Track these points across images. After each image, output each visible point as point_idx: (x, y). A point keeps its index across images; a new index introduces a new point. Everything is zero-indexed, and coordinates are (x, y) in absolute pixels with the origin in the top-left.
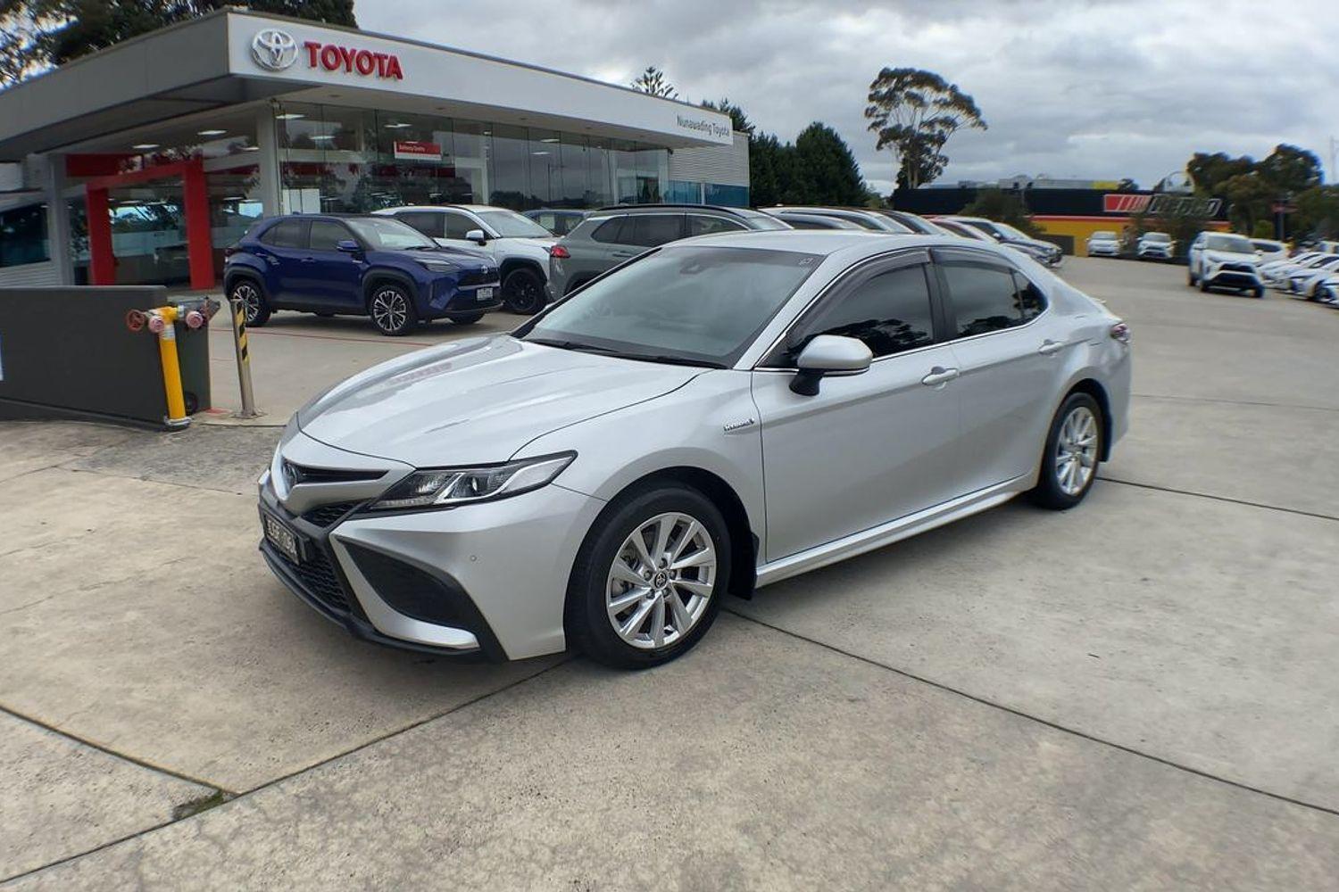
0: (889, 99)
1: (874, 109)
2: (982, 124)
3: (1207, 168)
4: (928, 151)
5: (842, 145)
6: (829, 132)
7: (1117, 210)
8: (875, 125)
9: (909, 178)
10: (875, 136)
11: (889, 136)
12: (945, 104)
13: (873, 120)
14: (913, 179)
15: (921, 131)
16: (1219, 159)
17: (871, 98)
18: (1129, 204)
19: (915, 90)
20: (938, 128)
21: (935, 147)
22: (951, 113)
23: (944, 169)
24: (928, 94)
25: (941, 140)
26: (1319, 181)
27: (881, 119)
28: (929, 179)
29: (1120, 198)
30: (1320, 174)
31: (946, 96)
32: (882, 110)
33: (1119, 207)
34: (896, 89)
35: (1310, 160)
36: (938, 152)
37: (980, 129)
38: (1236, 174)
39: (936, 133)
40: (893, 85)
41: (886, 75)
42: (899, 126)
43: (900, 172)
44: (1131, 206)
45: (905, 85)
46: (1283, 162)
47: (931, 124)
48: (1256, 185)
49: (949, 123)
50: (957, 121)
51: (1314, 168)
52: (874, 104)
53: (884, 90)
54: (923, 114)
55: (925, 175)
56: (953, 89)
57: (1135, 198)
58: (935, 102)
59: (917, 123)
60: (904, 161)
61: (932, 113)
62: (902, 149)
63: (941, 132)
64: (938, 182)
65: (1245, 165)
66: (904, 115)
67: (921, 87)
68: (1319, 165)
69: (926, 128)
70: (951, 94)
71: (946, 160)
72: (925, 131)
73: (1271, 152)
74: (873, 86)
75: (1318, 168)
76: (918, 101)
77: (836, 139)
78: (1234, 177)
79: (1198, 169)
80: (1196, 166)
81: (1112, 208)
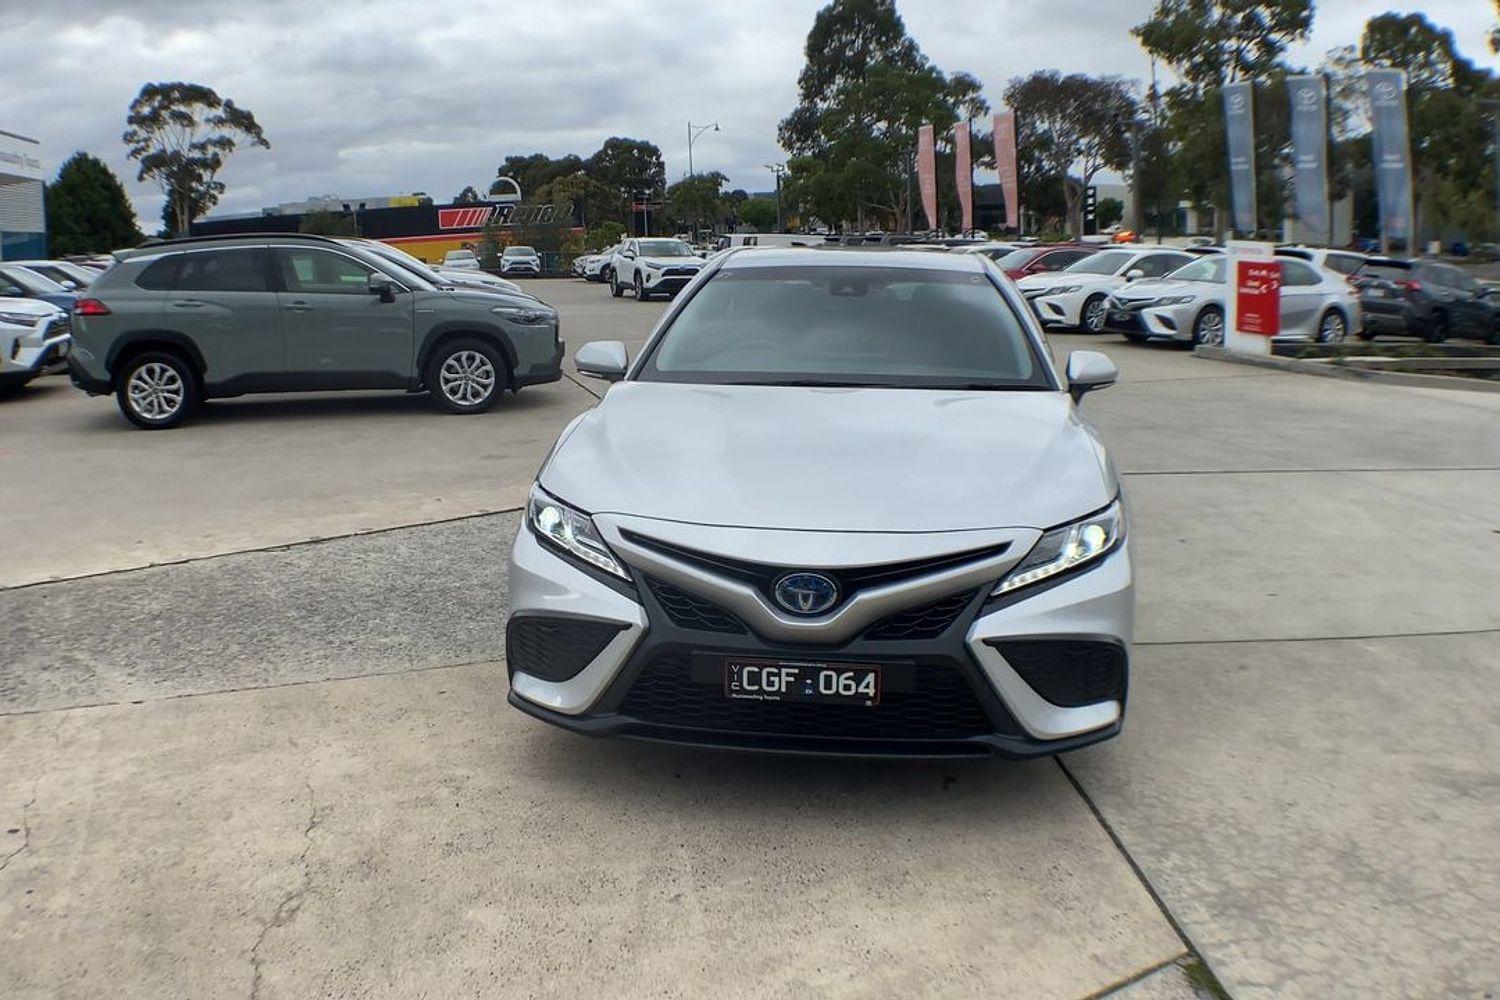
0: (153, 120)
1: (135, 133)
2: (264, 143)
3: (525, 172)
4: (199, 178)
5: (111, 177)
6: (96, 162)
7: (454, 227)
8: (135, 153)
9: (178, 212)
10: (136, 165)
11: (154, 163)
12: (220, 121)
13: (133, 146)
14: (183, 213)
15: (191, 155)
16: (538, 161)
17: (131, 121)
18: (468, 219)
19: (182, 108)
20: (211, 150)
21: (208, 173)
22: (227, 131)
23: (220, 196)
24: (199, 111)
25: (214, 164)
26: (659, 173)
27: (142, 144)
28: (203, 210)
29: (458, 213)
30: (661, 165)
31: (220, 112)
32: (142, 133)
33: (457, 222)
34: (162, 107)
35: (649, 151)
36: (212, 177)
37: (263, 148)
38: (560, 175)
39: (209, 156)
40: (156, 104)
41: (149, 92)
42: (164, 151)
43: (167, 206)
44: (471, 219)
45: (172, 102)
46: (614, 157)
47: (202, 147)
48: (586, 187)
49: (225, 143)
50: (235, 140)
51: (654, 159)
52: (135, 127)
53: (146, 110)
54: (192, 134)
55: (196, 208)
56: (229, 104)
57: (475, 211)
58: (208, 120)
59: (186, 147)
60: (171, 193)
61: (204, 132)
62: (168, 177)
63: (216, 154)
64: (213, 213)
65: (571, 164)
66: (170, 138)
67: (190, 105)
68: (660, 155)
69: (197, 151)
70: (225, 111)
71: (221, 187)
72: (196, 154)
73: (601, 147)
74: (133, 107)
75: (658, 158)
76: (186, 120)
77: (104, 171)
78: (559, 179)
79: (511, 174)
80: (509, 172)
81: (452, 225)
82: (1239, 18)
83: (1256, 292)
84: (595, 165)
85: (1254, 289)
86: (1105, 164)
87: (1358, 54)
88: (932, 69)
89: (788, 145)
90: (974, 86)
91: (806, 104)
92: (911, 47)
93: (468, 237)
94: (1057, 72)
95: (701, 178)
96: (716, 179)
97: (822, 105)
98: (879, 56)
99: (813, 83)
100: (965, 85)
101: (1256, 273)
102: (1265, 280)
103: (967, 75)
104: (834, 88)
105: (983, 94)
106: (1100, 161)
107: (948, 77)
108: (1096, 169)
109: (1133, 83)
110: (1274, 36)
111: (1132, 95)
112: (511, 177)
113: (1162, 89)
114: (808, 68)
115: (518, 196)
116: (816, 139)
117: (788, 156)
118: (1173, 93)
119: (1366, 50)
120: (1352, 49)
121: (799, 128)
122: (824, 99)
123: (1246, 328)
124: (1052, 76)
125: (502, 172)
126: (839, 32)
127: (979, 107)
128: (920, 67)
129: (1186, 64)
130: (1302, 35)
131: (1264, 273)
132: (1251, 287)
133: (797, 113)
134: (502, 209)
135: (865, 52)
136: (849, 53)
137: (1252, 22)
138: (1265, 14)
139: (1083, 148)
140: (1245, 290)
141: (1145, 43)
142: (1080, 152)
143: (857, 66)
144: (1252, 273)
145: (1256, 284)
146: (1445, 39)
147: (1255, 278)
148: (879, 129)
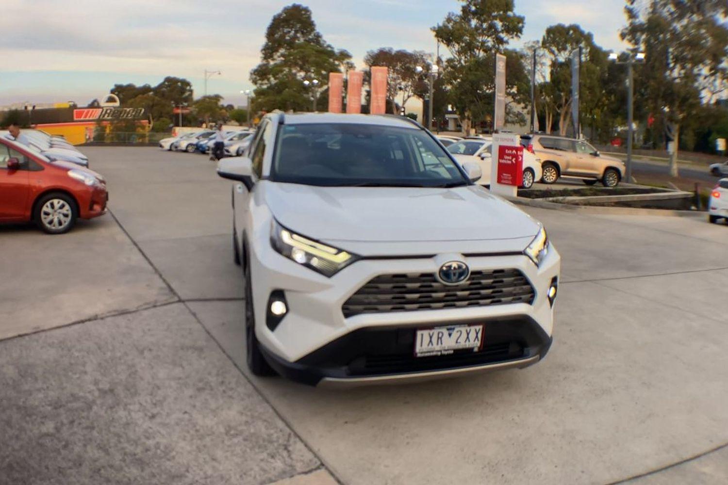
3: (122, 92)
7: (82, 119)
16: (130, 87)
18: (89, 115)
26: (191, 95)
29: (84, 111)
30: (191, 91)
33: (83, 117)
35: (186, 84)
38: (140, 94)
44: (91, 115)
46: (169, 86)
48: (153, 100)
51: (188, 88)
57: (93, 111)
65: (146, 89)
68: (190, 86)
73: (161, 81)
75: (190, 87)
78: (140, 96)
79: (116, 93)
80: (115, 92)
81: (81, 117)
82: (485, 25)
83: (509, 162)
84: (157, 90)
85: (507, 160)
86: (413, 96)
87: (540, 44)
88: (329, 46)
89: (255, 82)
90: (348, 56)
91: (265, 62)
92: (318, 37)
93: (89, 124)
94: (391, 49)
95: (209, 97)
96: (217, 98)
97: (272, 63)
98: (302, 40)
99: (268, 52)
100: (344, 55)
101: (510, 152)
102: (513, 156)
103: (345, 51)
104: (279, 54)
105: (353, 60)
106: (411, 93)
107: (336, 51)
108: (409, 97)
109: (430, 55)
110: (503, 35)
111: (429, 61)
112: (116, 94)
113: (444, 59)
114: (267, 44)
115: (117, 104)
116: (268, 80)
117: (254, 87)
118: (450, 61)
119: (544, 43)
120: (538, 42)
121: (260, 73)
122: (273, 60)
123: (503, 181)
124: (389, 51)
125: (112, 92)
126: (283, 27)
127: (351, 66)
128: (321, 46)
129: (457, 47)
130: (517, 35)
131: (514, 152)
132: (506, 159)
133: (260, 66)
134: (107, 110)
135: (295, 37)
136: (287, 38)
137: (492, 27)
138: (499, 24)
139: (403, 87)
140: (502, 161)
141: (437, 36)
142: (401, 89)
143: (291, 44)
144: (507, 151)
145: (510, 158)
146: (588, 38)
147: (508, 155)
148: (300, 76)
